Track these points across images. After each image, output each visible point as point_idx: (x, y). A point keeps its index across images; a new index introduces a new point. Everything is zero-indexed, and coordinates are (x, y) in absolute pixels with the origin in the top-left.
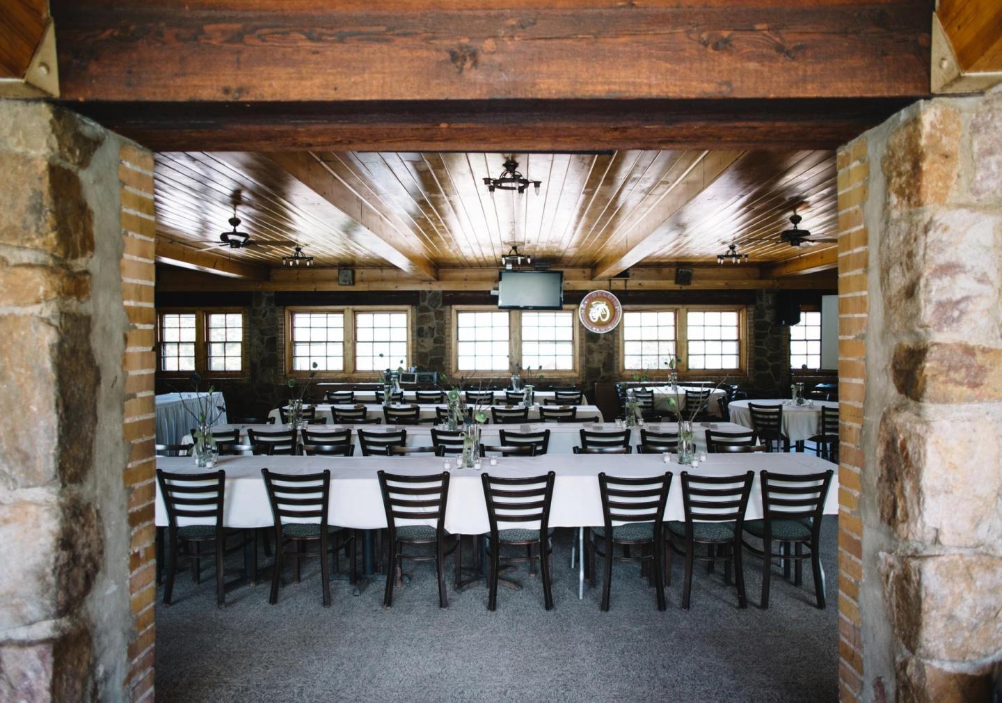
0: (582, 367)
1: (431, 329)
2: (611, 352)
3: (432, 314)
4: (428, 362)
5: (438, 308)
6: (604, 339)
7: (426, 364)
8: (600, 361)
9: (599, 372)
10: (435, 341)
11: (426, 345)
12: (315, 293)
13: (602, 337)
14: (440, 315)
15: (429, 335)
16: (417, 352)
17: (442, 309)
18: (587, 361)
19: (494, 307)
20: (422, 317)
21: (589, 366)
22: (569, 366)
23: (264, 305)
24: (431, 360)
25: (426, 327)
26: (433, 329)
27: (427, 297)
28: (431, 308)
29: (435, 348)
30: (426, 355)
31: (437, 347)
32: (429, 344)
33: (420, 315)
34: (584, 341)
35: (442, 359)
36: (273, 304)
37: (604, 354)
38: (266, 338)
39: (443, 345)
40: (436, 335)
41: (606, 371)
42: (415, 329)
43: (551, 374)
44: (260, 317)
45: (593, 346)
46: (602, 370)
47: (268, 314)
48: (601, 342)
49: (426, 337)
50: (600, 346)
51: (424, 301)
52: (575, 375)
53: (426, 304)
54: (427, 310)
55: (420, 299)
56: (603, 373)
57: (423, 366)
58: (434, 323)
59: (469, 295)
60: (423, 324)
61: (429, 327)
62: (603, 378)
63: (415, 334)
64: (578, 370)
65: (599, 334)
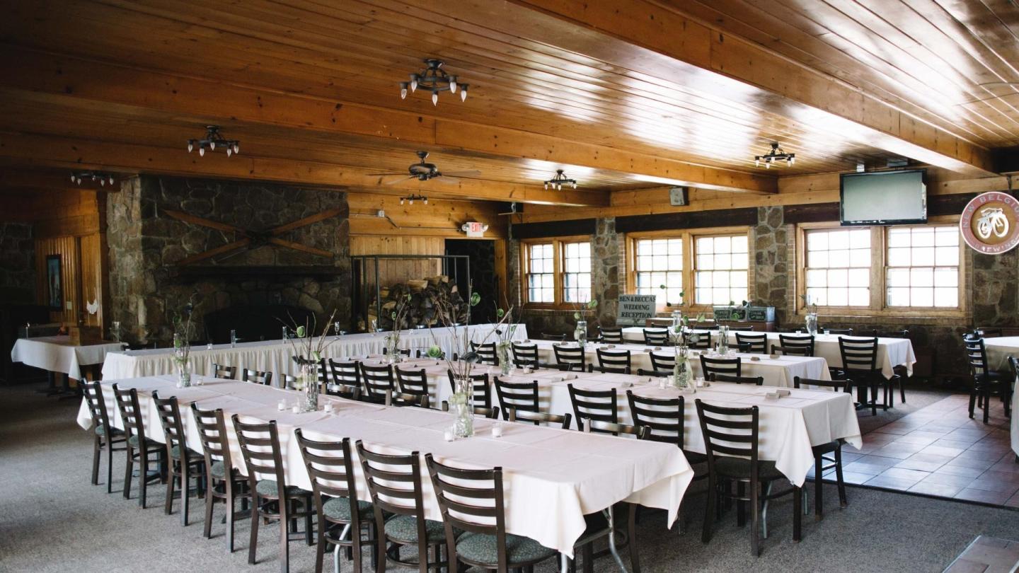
0: (967, 304)
1: (771, 254)
2: (1012, 282)
3: (772, 235)
4: (768, 295)
5: (780, 228)
6: (1002, 263)
7: (766, 298)
8: (995, 295)
9: (994, 312)
10: (777, 269)
11: (766, 275)
12: (652, 216)
13: (999, 259)
14: (781, 235)
15: (769, 262)
16: (755, 282)
17: (784, 229)
18: (976, 295)
19: (838, 223)
20: (760, 239)
21: (978, 302)
22: (954, 302)
23: (606, 232)
24: (772, 293)
25: (765, 253)
26: (773, 254)
27: (766, 214)
28: (771, 228)
29: (776, 278)
30: (766, 286)
31: (778, 277)
32: (769, 272)
33: (759, 236)
34: (971, 267)
35: (784, 292)
36: (615, 231)
37: (1002, 285)
38: (609, 267)
39: (784, 274)
40: (777, 262)
41: (1003, 310)
42: (754, 254)
43: (926, 314)
44: (604, 246)
45: (985, 273)
46: (997, 308)
47: (610, 241)
48: (997, 267)
49: (766, 264)
50: (996, 273)
51: (762, 220)
52: (961, 315)
53: (764, 223)
54: (766, 230)
55: (759, 217)
56: (999, 314)
57: (763, 300)
58: (774, 247)
59: (815, 209)
60: (762, 248)
61: (769, 252)
62: (1001, 320)
63: (754, 260)
64: (963, 309)
65: (993, 256)
